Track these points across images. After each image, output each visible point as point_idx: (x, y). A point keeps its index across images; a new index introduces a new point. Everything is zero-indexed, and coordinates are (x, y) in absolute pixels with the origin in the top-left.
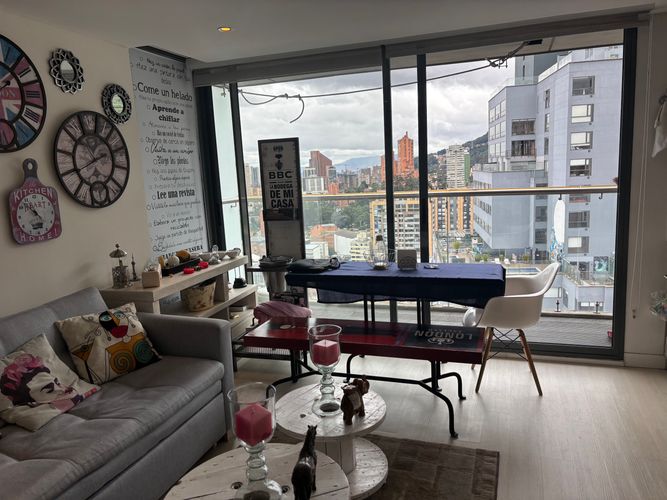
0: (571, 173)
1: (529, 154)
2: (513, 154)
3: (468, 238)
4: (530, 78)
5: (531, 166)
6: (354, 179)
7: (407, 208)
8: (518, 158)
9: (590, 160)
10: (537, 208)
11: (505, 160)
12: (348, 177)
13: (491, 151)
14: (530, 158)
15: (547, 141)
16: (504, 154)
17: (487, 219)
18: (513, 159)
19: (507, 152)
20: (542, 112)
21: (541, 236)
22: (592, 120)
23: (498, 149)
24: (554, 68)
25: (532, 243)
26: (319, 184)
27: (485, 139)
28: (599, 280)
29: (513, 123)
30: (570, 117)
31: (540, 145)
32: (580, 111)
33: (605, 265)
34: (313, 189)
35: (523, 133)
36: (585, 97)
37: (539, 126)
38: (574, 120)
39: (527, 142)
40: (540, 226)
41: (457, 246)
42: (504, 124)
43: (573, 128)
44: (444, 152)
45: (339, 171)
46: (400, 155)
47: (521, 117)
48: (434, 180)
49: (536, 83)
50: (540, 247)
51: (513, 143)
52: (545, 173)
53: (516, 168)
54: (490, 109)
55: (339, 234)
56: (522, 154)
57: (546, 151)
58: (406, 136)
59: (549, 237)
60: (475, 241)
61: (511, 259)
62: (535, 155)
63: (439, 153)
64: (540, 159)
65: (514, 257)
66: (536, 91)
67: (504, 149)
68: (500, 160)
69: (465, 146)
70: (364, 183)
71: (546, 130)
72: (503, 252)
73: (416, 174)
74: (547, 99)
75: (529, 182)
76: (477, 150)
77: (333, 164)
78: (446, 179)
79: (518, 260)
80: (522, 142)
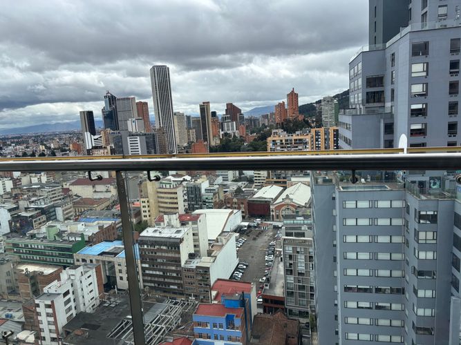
0: (412, 114)
1: (379, 101)
2: (368, 102)
4: (380, 46)
5: (381, 110)
6: (257, 122)
7: (293, 142)
8: (371, 105)
9: (426, 104)
10: (385, 141)
11: (361, 106)
12: (252, 121)
13: (352, 99)
14: (380, 104)
15: (393, 91)
16: (360, 102)
18: (367, 105)
19: (362, 100)
20: (389, 69)
22: (427, 74)
23: (357, 98)
24: (398, 37)
26: (232, 126)
27: (347, 93)
28: (433, 194)
29: (367, 79)
30: (411, 72)
31: (388, 95)
32: (418, 68)
33: (438, 183)
34: (228, 130)
35: (375, 86)
36: (421, 57)
37: (387, 80)
38: (413, 75)
39: (378, 92)
42: (360, 80)
43: (413, 81)
44: (319, 102)
45: (246, 117)
46: (288, 105)
47: (373, 73)
48: (313, 122)
49: (384, 49)
50: (389, 171)
51: (367, 93)
52: (391, 115)
53: (370, 112)
54: (350, 68)
56: (374, 102)
57: (392, 99)
58: (293, 91)
61: (366, 179)
62: (384, 102)
63: (317, 103)
64: (388, 104)
65: (369, 177)
66: (385, 54)
67: (360, 99)
68: (358, 107)
69: (335, 97)
70: (263, 124)
71: (392, 83)
72: (360, 174)
73: (301, 118)
74: (393, 60)
75: (380, 122)
76: (343, 100)
77: (242, 112)
78: (321, 120)
79: (371, 179)
80: (374, 92)
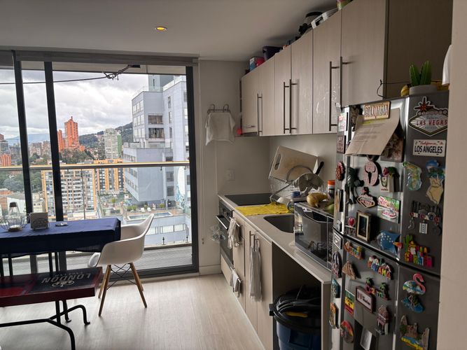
0: (187, 150)
1: (160, 137)
2: (150, 137)
3: (122, 194)
4: (158, 88)
5: (162, 145)
7: (74, 174)
8: (153, 140)
10: (167, 173)
11: (145, 141)
13: (135, 133)
14: (161, 140)
15: (171, 129)
16: (144, 136)
17: (134, 180)
18: (150, 140)
19: (145, 135)
20: (167, 110)
21: (170, 191)
23: (140, 133)
24: (172, 83)
25: (165, 196)
27: (130, 126)
29: (149, 116)
30: (184, 115)
31: (167, 132)
35: (156, 123)
37: (165, 119)
39: (158, 129)
40: (170, 184)
41: (114, 201)
42: (143, 116)
44: (101, 133)
46: (67, 133)
47: (155, 112)
48: (95, 153)
49: (162, 91)
50: (171, 198)
51: (150, 129)
52: (171, 150)
53: (153, 146)
54: (133, 105)
56: (156, 137)
57: (171, 136)
58: (71, 120)
59: (176, 191)
60: (126, 197)
61: (151, 208)
62: (164, 138)
63: (99, 134)
64: (168, 140)
65: (154, 206)
66: (162, 96)
67: (144, 133)
68: (141, 140)
69: (117, 129)
70: (35, 154)
71: (170, 122)
72: (146, 203)
73: (81, 148)
74: (169, 102)
75: (161, 155)
76: (126, 133)
77: (5, 138)
78: (104, 152)
79: (157, 208)
80: (156, 129)
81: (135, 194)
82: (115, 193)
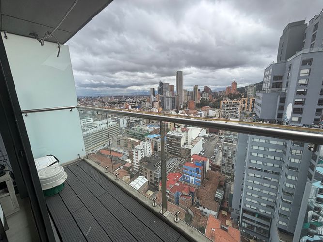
0: (297, 94)
1: (279, 87)
2: (273, 87)
3: (251, 114)
4: (284, 61)
5: (279, 91)
6: (217, 94)
7: (233, 103)
8: (274, 89)
9: (306, 90)
10: (280, 106)
11: (269, 89)
12: (215, 93)
13: (264, 86)
14: (279, 89)
15: (287, 82)
17: (259, 108)
18: (272, 89)
20: (287, 72)
21: (280, 115)
22: (310, 74)
23: (267, 86)
24: (295, 56)
25: (276, 117)
26: (206, 95)
27: (262, 83)
29: (274, 77)
30: (299, 74)
31: (284, 84)
32: (304, 72)
34: (204, 97)
35: (278, 80)
36: (307, 66)
37: (285, 78)
38: (301, 75)
39: (279, 83)
40: (281, 112)
41: (247, 117)
42: (270, 77)
43: (300, 78)
44: (247, 87)
45: (212, 92)
46: (232, 87)
47: (278, 74)
48: (243, 95)
49: (286, 62)
50: (280, 119)
51: (273, 83)
52: (285, 94)
53: (274, 92)
54: (265, 72)
55: (211, 110)
56: (276, 87)
57: (287, 86)
58: (235, 82)
59: (284, 116)
60: (254, 115)
61: (266, 122)
62: (282, 88)
64: (284, 89)
65: (268, 121)
66: (285, 65)
67: (269, 86)
68: (267, 89)
69: (255, 85)
70: (220, 95)
71: (288, 79)
72: (264, 119)
73: (237, 93)
74: (290, 68)
75: (278, 97)
76: (259, 86)
78: (247, 95)
79: (269, 123)
80: (277, 83)
81: (258, 114)
82: (248, 113)
